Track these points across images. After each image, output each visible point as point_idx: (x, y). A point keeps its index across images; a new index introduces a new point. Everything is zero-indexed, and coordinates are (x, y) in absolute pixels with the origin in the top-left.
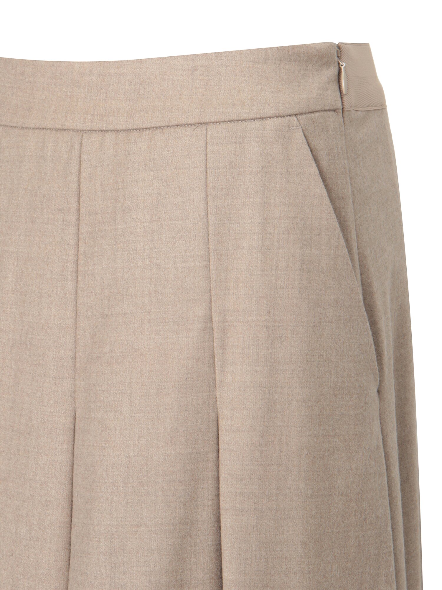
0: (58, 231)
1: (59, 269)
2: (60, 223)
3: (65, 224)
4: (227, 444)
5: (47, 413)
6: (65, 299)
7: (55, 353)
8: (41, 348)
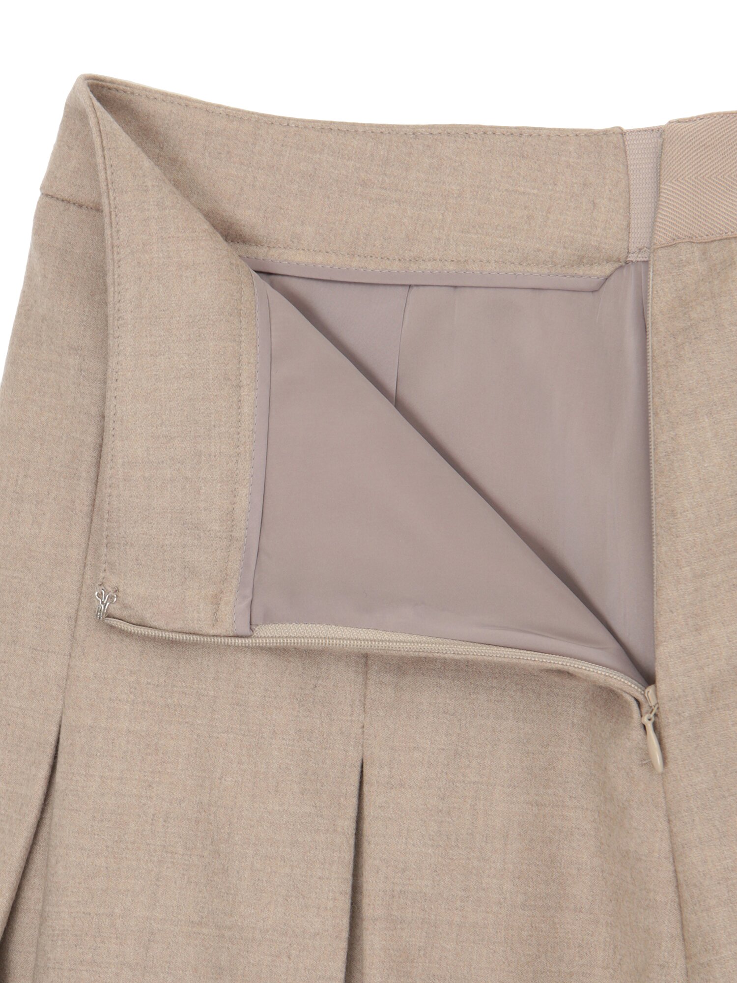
0: (68, 387)
1: (66, 456)
2: (72, 372)
3: (84, 376)
4: (380, 807)
5: (14, 709)
6: (70, 512)
7: (38, 605)
8: (10, 592)
